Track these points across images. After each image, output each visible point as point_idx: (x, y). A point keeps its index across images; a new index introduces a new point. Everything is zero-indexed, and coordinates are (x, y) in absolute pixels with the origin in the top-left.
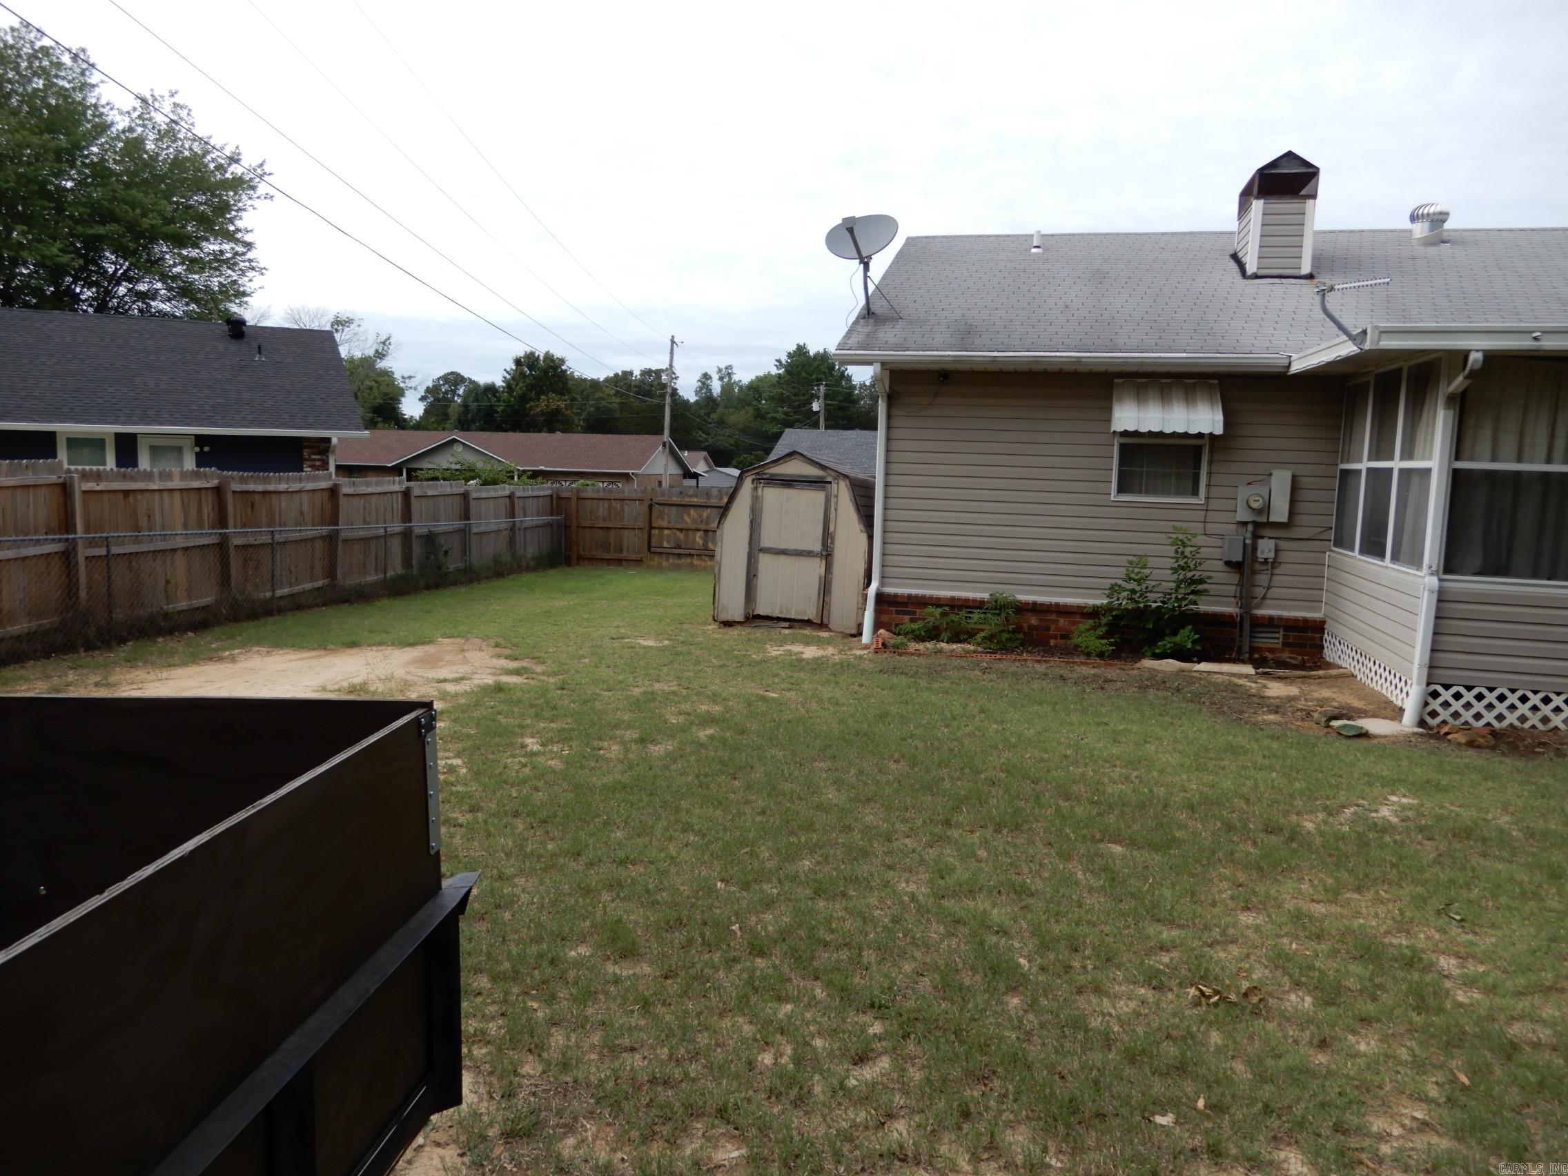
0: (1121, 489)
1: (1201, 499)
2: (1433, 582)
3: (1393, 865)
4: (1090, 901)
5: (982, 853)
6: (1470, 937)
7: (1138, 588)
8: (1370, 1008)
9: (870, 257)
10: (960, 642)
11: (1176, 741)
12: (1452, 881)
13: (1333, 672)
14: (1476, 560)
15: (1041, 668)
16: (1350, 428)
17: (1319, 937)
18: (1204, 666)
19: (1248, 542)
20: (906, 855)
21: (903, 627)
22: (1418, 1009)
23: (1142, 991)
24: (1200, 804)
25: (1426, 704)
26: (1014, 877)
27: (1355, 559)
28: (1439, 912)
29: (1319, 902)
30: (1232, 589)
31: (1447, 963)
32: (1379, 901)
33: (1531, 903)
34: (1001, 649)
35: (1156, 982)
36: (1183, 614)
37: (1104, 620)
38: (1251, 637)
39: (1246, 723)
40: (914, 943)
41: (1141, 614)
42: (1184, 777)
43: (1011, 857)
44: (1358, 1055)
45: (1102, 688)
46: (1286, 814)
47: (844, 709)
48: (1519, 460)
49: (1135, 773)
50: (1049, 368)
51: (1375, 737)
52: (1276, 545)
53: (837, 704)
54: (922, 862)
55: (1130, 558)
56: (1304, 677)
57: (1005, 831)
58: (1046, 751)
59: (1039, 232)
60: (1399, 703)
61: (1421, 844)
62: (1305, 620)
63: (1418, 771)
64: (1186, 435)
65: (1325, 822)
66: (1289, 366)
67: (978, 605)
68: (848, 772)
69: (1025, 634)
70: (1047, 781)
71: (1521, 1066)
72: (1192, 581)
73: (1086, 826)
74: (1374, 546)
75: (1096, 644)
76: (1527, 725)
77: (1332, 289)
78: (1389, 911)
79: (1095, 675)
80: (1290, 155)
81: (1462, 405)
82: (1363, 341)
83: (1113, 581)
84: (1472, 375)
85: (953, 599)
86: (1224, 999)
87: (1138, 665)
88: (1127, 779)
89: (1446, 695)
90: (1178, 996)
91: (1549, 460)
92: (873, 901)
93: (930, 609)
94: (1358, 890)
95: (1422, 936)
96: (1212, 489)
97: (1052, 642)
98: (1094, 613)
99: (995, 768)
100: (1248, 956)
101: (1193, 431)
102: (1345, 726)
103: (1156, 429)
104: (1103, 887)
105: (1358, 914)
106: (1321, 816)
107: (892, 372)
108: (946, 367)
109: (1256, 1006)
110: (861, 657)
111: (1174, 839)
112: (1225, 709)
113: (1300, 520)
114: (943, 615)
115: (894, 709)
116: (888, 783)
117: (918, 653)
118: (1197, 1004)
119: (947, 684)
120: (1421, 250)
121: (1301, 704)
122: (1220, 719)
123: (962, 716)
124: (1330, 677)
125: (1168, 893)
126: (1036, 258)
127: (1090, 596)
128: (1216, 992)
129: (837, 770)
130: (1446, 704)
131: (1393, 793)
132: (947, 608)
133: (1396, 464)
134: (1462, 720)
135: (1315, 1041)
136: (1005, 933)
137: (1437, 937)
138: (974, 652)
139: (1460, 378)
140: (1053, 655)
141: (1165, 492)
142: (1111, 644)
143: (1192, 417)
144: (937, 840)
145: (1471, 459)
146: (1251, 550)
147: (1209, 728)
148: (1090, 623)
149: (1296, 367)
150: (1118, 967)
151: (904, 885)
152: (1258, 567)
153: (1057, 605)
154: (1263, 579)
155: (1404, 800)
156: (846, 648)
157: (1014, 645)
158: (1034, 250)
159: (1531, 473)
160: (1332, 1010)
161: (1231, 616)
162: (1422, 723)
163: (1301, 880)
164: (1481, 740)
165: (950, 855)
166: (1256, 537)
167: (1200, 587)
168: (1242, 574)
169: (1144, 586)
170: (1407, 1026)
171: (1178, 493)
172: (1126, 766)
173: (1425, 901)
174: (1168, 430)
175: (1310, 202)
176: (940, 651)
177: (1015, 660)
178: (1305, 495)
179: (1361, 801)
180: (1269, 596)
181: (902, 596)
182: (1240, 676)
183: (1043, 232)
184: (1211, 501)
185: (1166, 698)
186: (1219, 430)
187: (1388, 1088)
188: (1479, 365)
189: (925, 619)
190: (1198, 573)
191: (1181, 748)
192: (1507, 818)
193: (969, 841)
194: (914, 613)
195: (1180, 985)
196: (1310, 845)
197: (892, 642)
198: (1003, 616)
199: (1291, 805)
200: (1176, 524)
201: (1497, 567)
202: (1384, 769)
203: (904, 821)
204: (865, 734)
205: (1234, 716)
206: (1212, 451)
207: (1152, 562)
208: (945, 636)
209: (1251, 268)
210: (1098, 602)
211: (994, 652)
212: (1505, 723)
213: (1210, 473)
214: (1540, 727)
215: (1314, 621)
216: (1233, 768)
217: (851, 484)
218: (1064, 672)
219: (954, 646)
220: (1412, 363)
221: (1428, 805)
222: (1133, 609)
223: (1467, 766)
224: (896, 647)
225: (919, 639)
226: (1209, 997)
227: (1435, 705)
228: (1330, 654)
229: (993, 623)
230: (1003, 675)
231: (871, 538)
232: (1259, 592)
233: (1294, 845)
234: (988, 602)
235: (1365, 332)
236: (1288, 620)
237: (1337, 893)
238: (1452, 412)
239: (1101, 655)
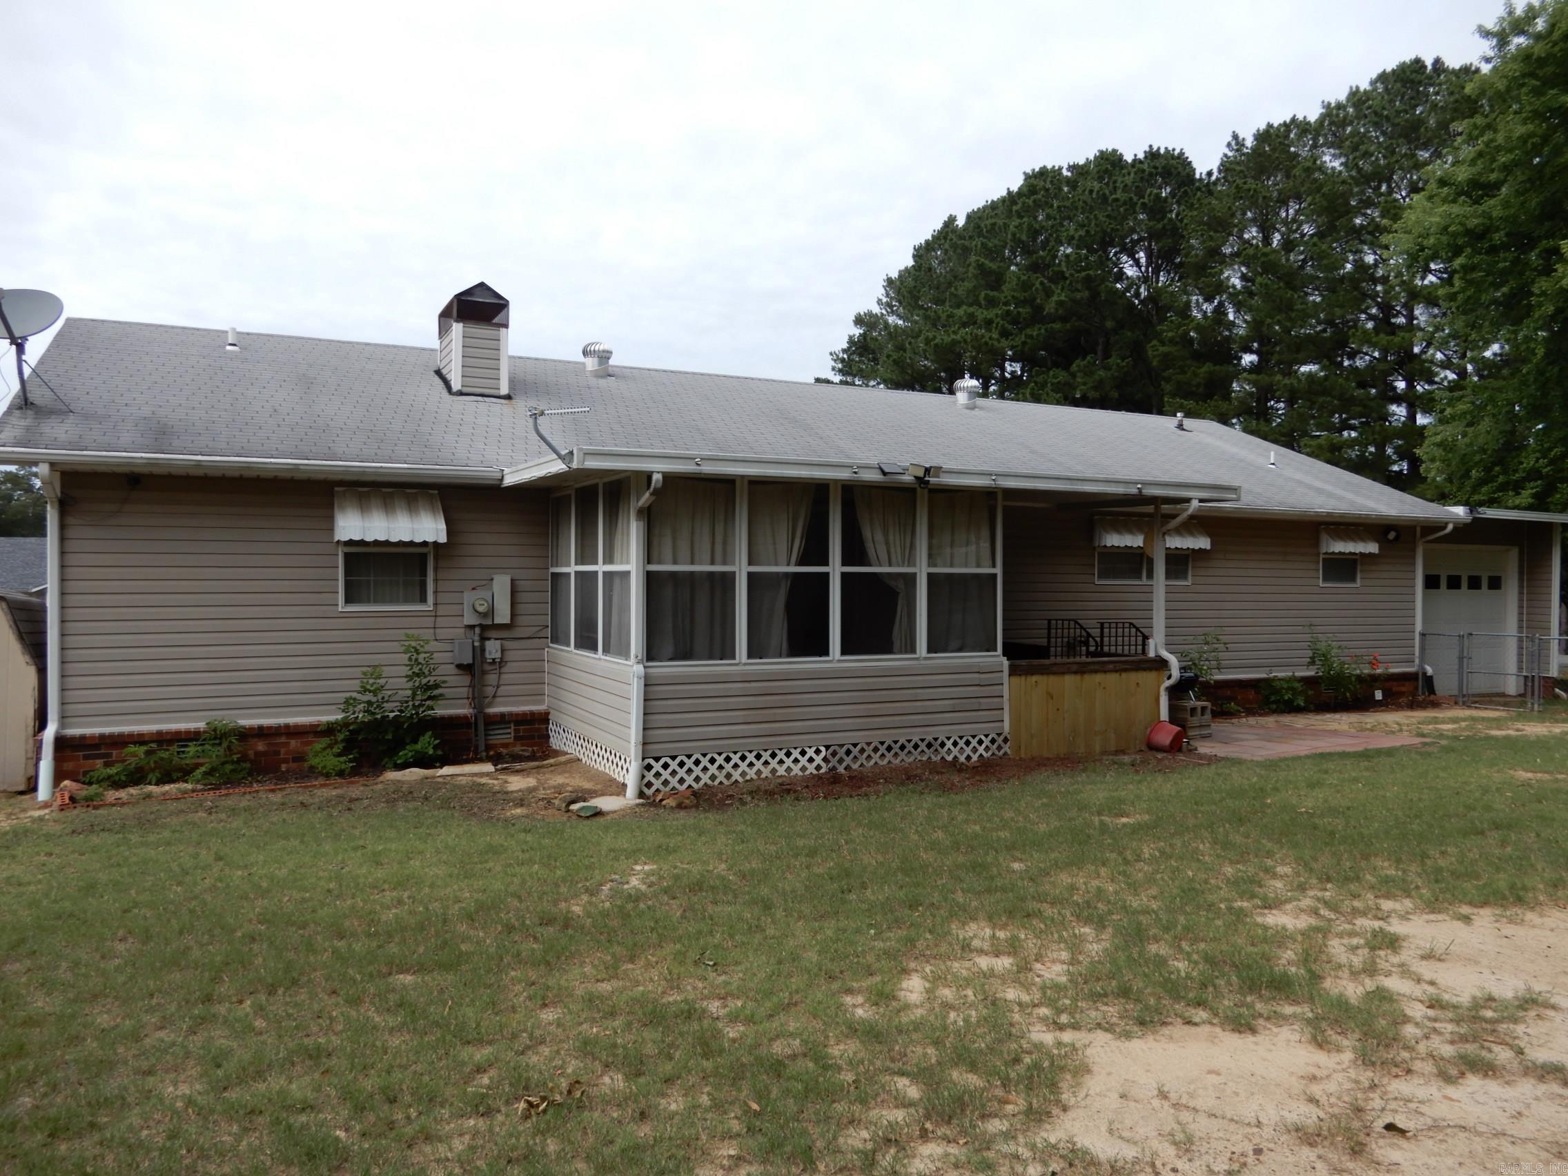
0: (348, 600)
1: (429, 606)
2: (639, 669)
3: (652, 929)
4: (395, 1042)
5: (259, 1023)
6: (723, 978)
7: (374, 699)
8: (668, 1068)
9: (25, 338)
10: (173, 781)
11: (438, 852)
12: (700, 932)
13: (562, 759)
14: (669, 649)
15: (277, 798)
16: (557, 536)
17: (613, 1014)
18: (447, 770)
19: (477, 644)
20: (165, 1051)
21: (96, 774)
22: (706, 1056)
23: (472, 1122)
24: (477, 912)
25: (643, 777)
26: (306, 1041)
27: (571, 653)
28: (696, 963)
29: (603, 981)
30: (464, 691)
31: (714, 1007)
32: (649, 965)
33: (758, 936)
34: (225, 783)
35: (483, 1107)
36: (421, 720)
37: (341, 737)
38: (486, 735)
39: (498, 820)
40: (204, 1155)
41: (378, 726)
42: (455, 887)
43: (295, 1020)
44: (671, 1116)
45: (349, 809)
46: (555, 903)
47: (32, 888)
48: (692, 563)
49: (406, 894)
50: (263, 475)
51: (608, 813)
52: (502, 646)
53: (20, 885)
54: (188, 1054)
55: (365, 669)
56: (538, 767)
57: (280, 992)
58: (305, 890)
59: (234, 329)
60: (621, 780)
61: (668, 904)
62: (532, 714)
63: (650, 838)
64: (411, 544)
65: (590, 903)
66: (502, 479)
67: (193, 736)
68: (57, 967)
69: (251, 761)
70: (315, 923)
71: (789, 1079)
72: (428, 687)
73: (370, 963)
74: (587, 641)
75: (331, 761)
76: (716, 783)
77: (542, 414)
78: (661, 973)
79: (338, 796)
80: (482, 286)
81: (649, 516)
82: (571, 461)
83: (348, 695)
84: (656, 493)
85: (159, 733)
86: (552, 1103)
87: (381, 778)
88: (400, 902)
89: (657, 767)
90: (507, 1116)
91: (713, 563)
92: (134, 1118)
93: (132, 749)
94: (632, 960)
95: (689, 988)
96: (440, 595)
97: (284, 767)
98: (329, 730)
99: (250, 921)
100: (558, 1052)
101: (418, 540)
102: (583, 808)
103: (382, 538)
104: (404, 1024)
105: (637, 983)
106: (585, 898)
107: (64, 474)
108: (136, 470)
109: (580, 1100)
110: (41, 819)
111: (461, 954)
112: (476, 810)
113: (521, 620)
114: (148, 753)
115: (103, 877)
116: (118, 969)
117: (120, 803)
118: (526, 1117)
119: (167, 834)
120: (593, 381)
121: (541, 794)
122: (474, 822)
123: (196, 868)
124: (561, 764)
125: (470, 1012)
126: (233, 356)
127: (322, 713)
128: (543, 1099)
129: (41, 968)
130: (658, 775)
131: (636, 864)
132: (154, 745)
133: (601, 568)
134: (671, 786)
135: (637, 1115)
136: (312, 1108)
137: (700, 985)
138: (193, 791)
139: (647, 495)
140: (287, 781)
141: (393, 601)
142: (351, 761)
143: (416, 526)
144: (203, 1021)
145: (659, 563)
146: (479, 652)
147: (465, 832)
148: (325, 741)
149: (509, 481)
150: (442, 1106)
151: (171, 1089)
152: (487, 667)
153: (287, 726)
154: (492, 678)
155: (646, 868)
156: (17, 810)
157: (241, 776)
158: (229, 348)
159: (701, 573)
160: (642, 1080)
161: (465, 717)
162: (641, 795)
163: (582, 964)
164: (687, 801)
165: (221, 1038)
166: (483, 639)
167: (436, 692)
168: (473, 676)
169: (380, 696)
170: (701, 1075)
171: (407, 601)
172: (395, 889)
173: (684, 954)
174: (394, 539)
175: (503, 330)
176: (149, 796)
177: (245, 793)
178: (522, 597)
179: (614, 877)
180: (499, 693)
181: (92, 737)
182: (482, 775)
183: (239, 330)
184: (439, 607)
185: (416, 809)
186: (443, 539)
187: (704, 1137)
188: (660, 485)
189: (124, 761)
190: (432, 679)
191: (445, 857)
192: (723, 866)
193: (240, 1014)
194: (109, 755)
195: (507, 1103)
196: (583, 928)
197: (84, 793)
198: (225, 744)
199: (558, 893)
200: (410, 632)
201: (684, 654)
202: (624, 842)
203: (151, 1010)
204: (71, 915)
205: (486, 816)
206: (436, 559)
207: (387, 671)
208: (152, 777)
209: (456, 385)
210: (332, 718)
211: (217, 787)
212: (702, 783)
213: (436, 580)
214: (726, 782)
215: (540, 714)
216: (498, 868)
217: (9, 607)
218: (304, 797)
219: (167, 788)
220: (606, 480)
221: (665, 867)
222: (370, 721)
223: (684, 826)
224: (89, 799)
225: (118, 785)
226: (538, 1106)
227: (650, 776)
228: (555, 742)
229: (215, 754)
230: (233, 811)
231: (42, 671)
232: (490, 691)
233: (570, 932)
234: (205, 732)
235: (571, 453)
236: (517, 715)
237: (616, 968)
238: (641, 523)
239: (341, 774)
